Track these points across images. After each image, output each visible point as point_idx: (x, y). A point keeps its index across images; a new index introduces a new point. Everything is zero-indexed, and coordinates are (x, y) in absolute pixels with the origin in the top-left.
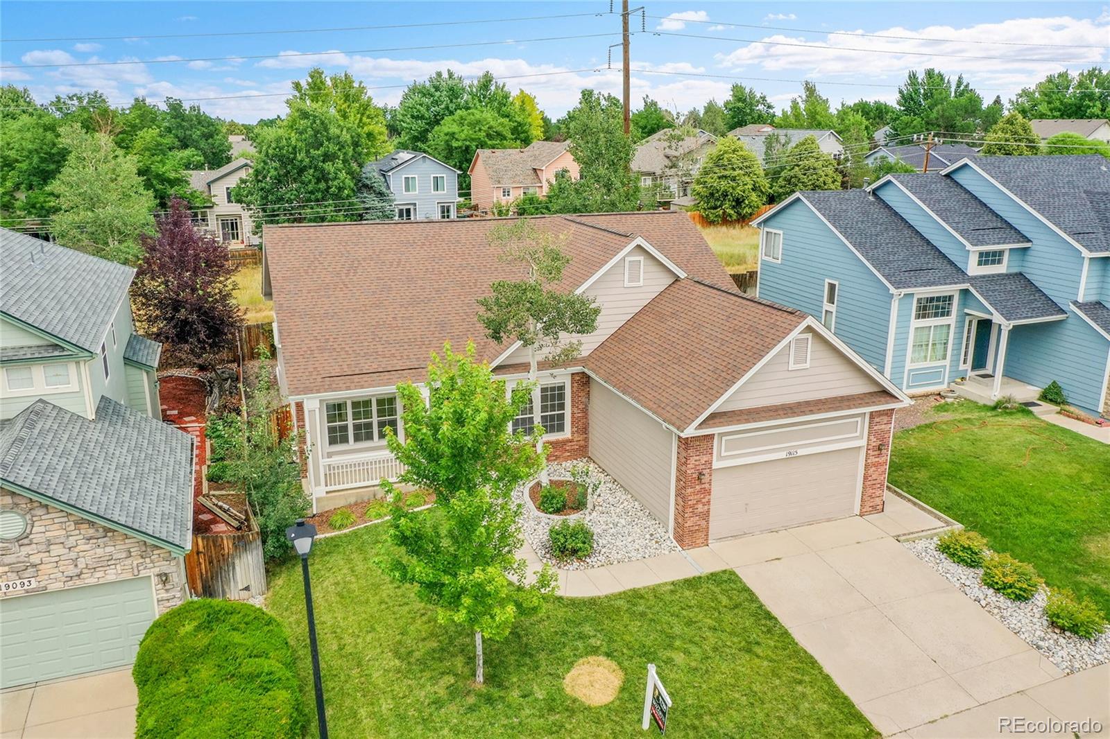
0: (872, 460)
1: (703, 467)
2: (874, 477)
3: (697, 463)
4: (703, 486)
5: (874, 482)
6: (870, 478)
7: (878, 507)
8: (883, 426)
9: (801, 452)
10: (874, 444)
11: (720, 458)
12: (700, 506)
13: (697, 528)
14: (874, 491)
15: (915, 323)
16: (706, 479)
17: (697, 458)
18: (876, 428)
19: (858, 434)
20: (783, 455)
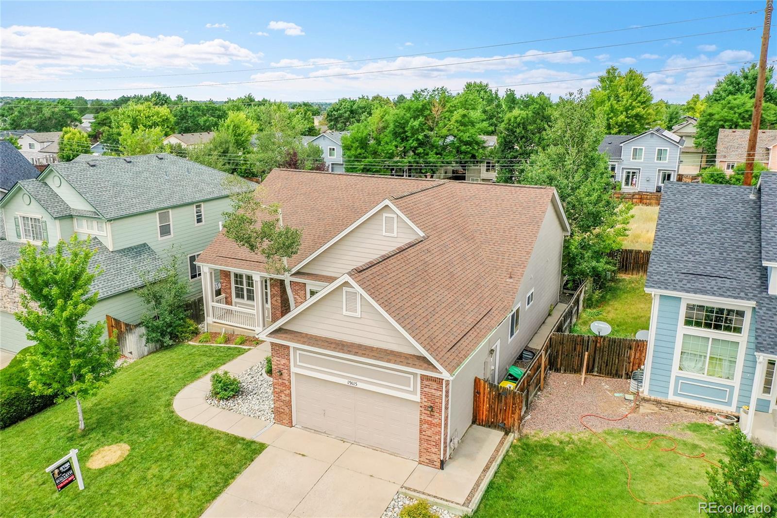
0: (424, 417)
1: (283, 367)
2: (429, 433)
3: (278, 363)
4: (284, 381)
5: (429, 439)
6: (424, 433)
7: (435, 463)
8: (433, 391)
9: (360, 385)
10: (426, 404)
11: (296, 365)
12: (283, 395)
13: (282, 411)
14: (429, 446)
15: (683, 330)
16: (285, 376)
17: (278, 359)
18: (425, 389)
19: (411, 389)
20: (345, 382)
